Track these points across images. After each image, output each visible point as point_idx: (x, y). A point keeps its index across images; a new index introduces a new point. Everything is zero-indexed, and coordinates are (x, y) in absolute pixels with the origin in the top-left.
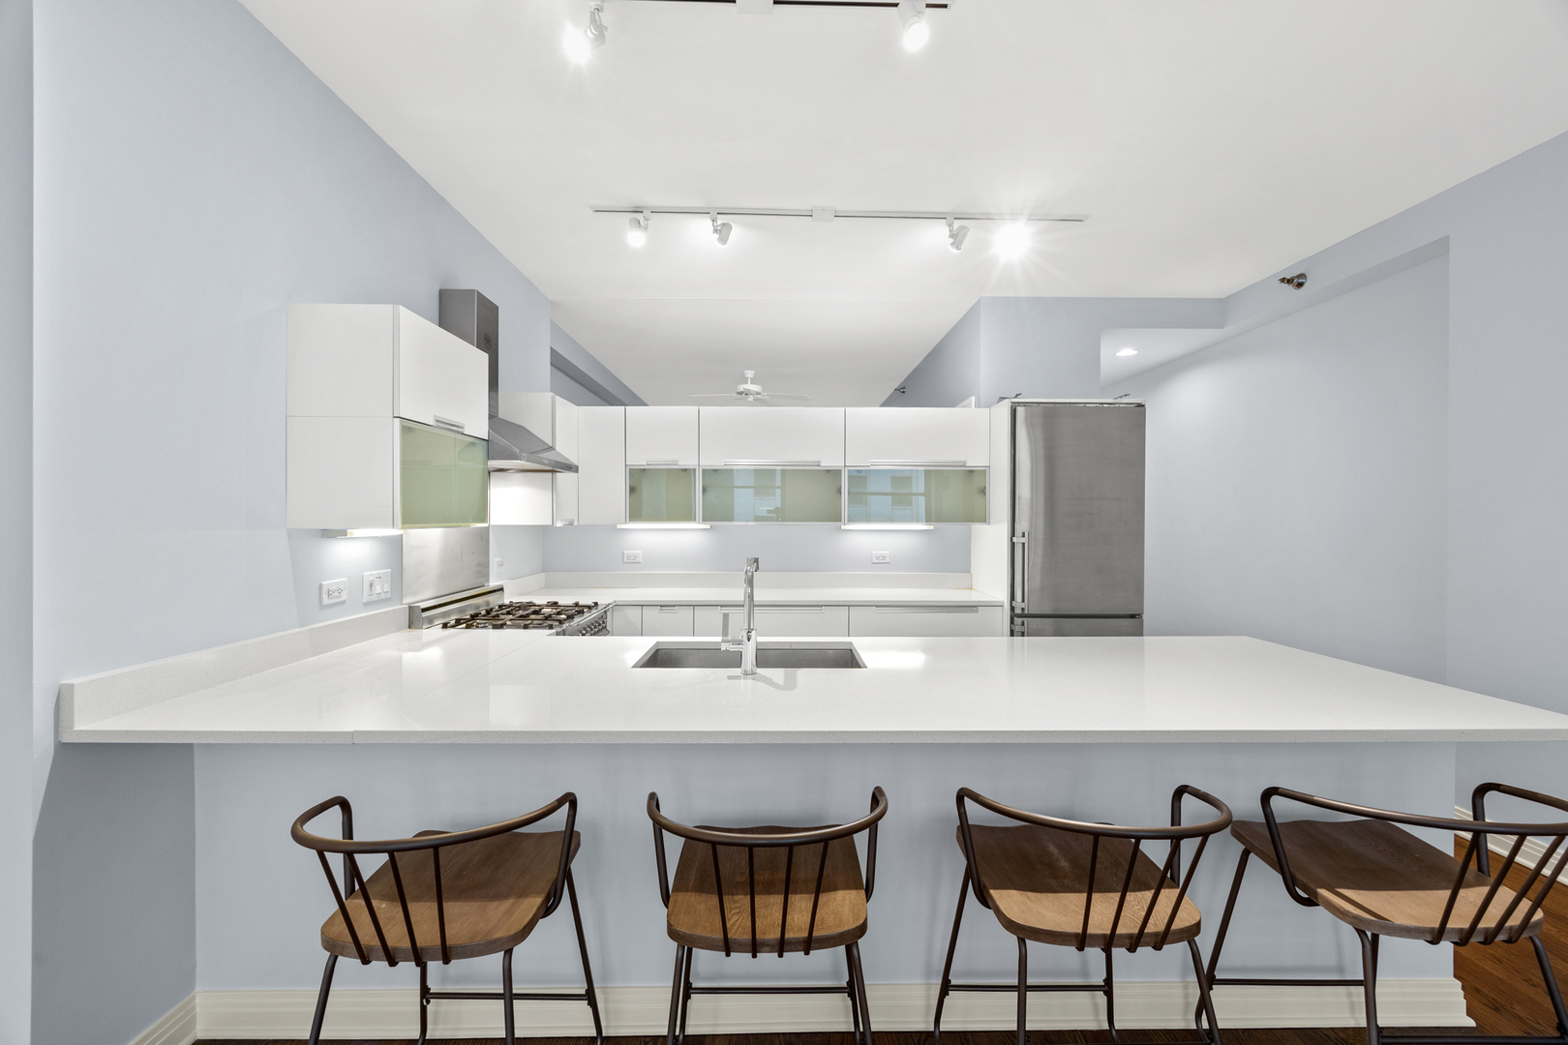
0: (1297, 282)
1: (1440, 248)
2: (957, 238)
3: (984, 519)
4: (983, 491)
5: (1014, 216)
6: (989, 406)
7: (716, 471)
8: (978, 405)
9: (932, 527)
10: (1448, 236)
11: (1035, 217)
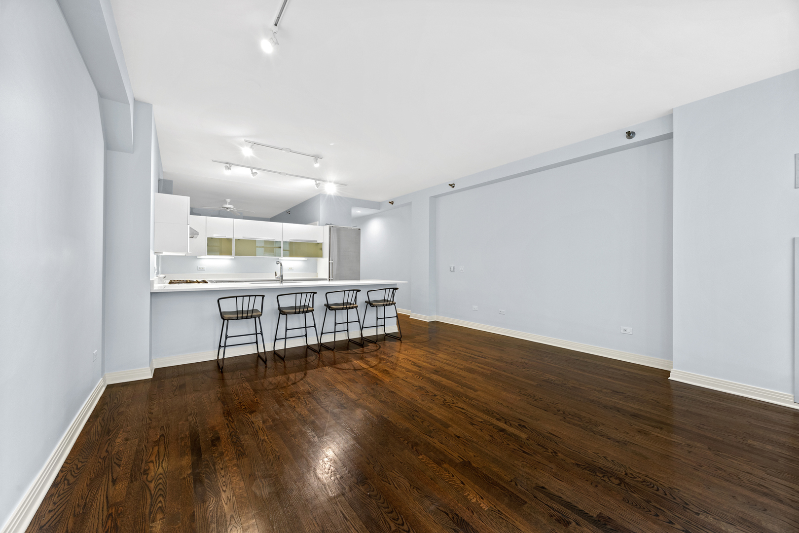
0: (392, 203)
1: (410, 204)
2: (317, 185)
3: (321, 256)
4: (321, 249)
5: (330, 182)
6: (323, 226)
7: (239, 240)
8: (319, 225)
9: (306, 259)
10: (411, 202)
11: (336, 183)
